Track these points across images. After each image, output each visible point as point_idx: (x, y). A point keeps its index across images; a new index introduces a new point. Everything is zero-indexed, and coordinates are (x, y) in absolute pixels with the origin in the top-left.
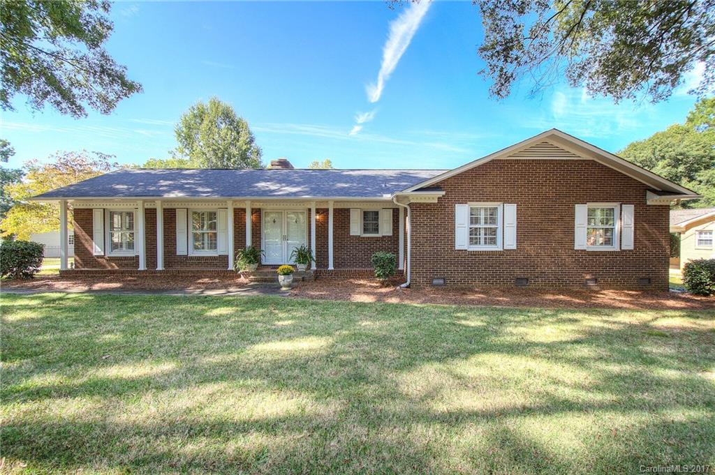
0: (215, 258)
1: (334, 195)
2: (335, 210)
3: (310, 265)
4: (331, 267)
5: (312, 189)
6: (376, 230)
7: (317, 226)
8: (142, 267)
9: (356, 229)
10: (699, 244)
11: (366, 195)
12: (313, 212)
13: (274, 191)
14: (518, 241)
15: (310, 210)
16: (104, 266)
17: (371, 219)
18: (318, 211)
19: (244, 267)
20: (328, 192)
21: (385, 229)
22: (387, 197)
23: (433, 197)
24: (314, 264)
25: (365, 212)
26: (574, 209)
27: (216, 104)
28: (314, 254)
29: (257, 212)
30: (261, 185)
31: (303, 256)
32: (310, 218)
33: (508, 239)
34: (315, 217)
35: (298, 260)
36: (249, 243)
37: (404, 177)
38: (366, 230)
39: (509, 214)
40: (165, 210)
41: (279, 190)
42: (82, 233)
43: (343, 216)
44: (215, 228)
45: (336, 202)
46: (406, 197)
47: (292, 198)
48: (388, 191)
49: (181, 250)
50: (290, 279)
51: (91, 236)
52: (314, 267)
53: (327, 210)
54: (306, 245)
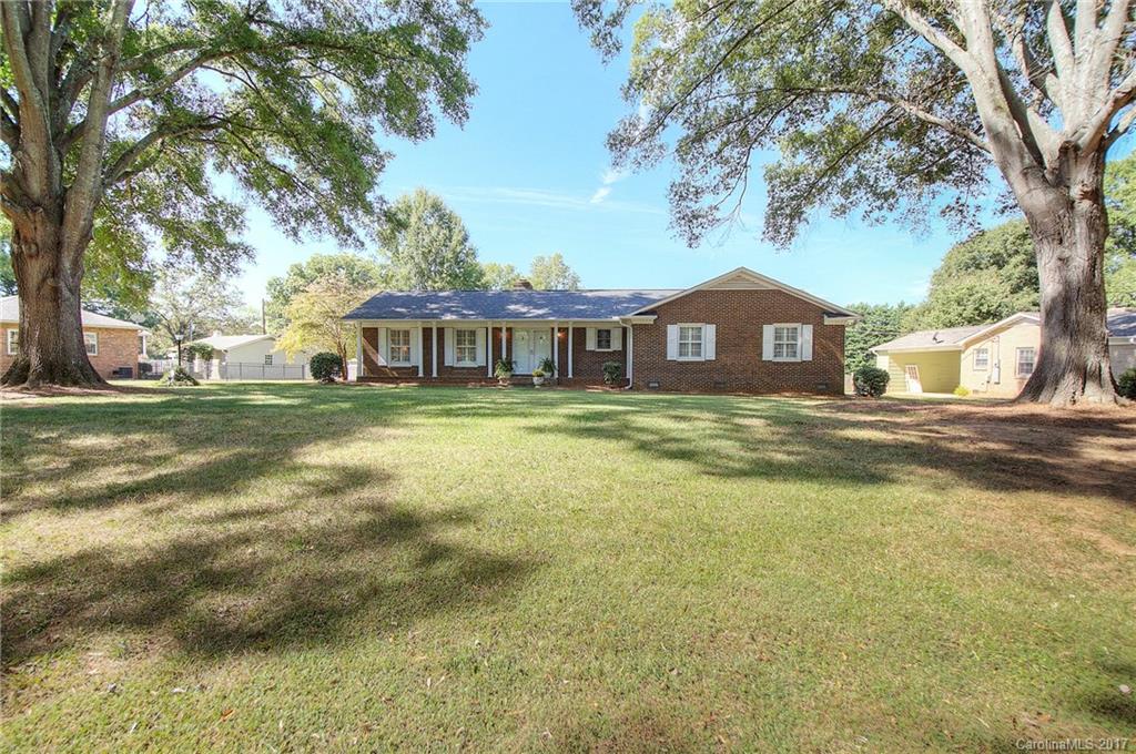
0: (475, 369)
1: (573, 316)
2: (574, 329)
3: (553, 375)
4: (570, 376)
5: (555, 311)
6: (609, 347)
7: (559, 343)
8: (421, 375)
9: (591, 345)
10: (977, 364)
11: (599, 316)
12: (556, 330)
13: (524, 313)
14: (717, 353)
15: (553, 329)
16: (387, 374)
17: (604, 336)
18: (559, 330)
19: (501, 374)
20: (568, 315)
21: (616, 345)
22: (616, 318)
23: (650, 319)
24: (556, 372)
25: (599, 331)
26: (762, 327)
27: (423, 195)
28: (556, 364)
29: (509, 330)
30: (512, 307)
31: (548, 366)
32: (553, 335)
33: (709, 352)
34: (558, 335)
35: (544, 369)
36: (504, 356)
37: (638, 298)
38: (599, 346)
39: (709, 332)
40: (438, 329)
41: (528, 312)
42: (370, 349)
43: (580, 334)
44: (474, 344)
45: (575, 322)
46: (630, 320)
47: (541, 319)
48: (618, 313)
49: (448, 363)
50: (541, 380)
51: (377, 350)
52: (556, 376)
53: (567, 329)
54: (550, 358)
